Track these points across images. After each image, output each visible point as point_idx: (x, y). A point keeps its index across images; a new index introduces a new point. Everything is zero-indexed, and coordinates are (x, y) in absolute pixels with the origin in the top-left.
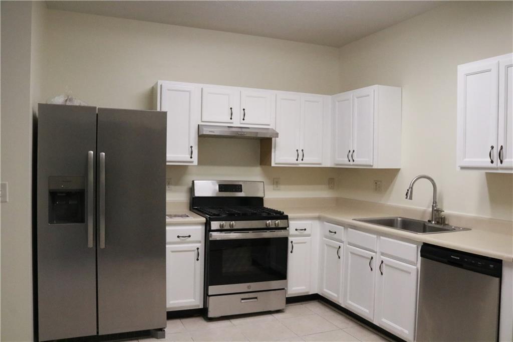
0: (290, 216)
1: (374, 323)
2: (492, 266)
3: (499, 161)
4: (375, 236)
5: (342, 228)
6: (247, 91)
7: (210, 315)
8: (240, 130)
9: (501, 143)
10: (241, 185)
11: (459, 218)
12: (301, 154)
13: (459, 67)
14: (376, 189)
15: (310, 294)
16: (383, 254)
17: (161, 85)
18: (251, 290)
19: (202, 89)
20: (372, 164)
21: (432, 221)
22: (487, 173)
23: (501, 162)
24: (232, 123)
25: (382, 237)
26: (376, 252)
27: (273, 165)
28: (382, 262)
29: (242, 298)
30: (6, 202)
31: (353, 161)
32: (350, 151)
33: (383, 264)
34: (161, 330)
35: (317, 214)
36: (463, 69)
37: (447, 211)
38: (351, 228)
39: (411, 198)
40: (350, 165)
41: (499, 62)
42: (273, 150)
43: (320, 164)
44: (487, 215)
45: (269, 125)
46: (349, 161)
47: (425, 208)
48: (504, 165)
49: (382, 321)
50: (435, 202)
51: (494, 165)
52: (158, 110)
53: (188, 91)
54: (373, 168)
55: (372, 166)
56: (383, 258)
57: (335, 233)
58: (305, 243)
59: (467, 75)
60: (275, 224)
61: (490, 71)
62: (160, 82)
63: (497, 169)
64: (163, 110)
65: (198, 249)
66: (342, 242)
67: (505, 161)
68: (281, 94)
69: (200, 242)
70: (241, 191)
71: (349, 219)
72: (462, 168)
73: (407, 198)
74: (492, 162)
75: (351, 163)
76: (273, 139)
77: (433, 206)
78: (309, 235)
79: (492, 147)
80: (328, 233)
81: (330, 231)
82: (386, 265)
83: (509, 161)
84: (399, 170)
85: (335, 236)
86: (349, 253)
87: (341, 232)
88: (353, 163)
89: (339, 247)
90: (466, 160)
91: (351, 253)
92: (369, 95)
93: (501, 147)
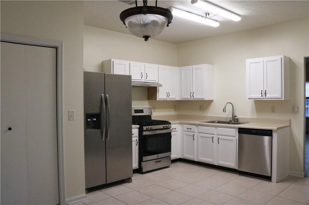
0: (171, 122)
1: (215, 164)
2: (269, 133)
3: (265, 95)
4: (214, 128)
5: (195, 126)
6: (147, 65)
7: (144, 171)
8: (144, 83)
9: (265, 89)
10: (143, 110)
11: (243, 119)
12: (168, 95)
13: (247, 60)
14: (201, 110)
15: (178, 158)
16: (218, 135)
17: (113, 62)
18: (158, 158)
19: (130, 64)
20: (204, 98)
21: (232, 120)
22: (254, 100)
23: (266, 96)
24: (141, 80)
25: (218, 128)
26: (214, 135)
27: (157, 99)
28: (219, 138)
29: (155, 161)
30: (74, 120)
31: (193, 97)
32: (191, 93)
33: (219, 139)
34: (130, 178)
35: (179, 122)
36: (248, 61)
37: (239, 116)
38: (199, 126)
39: (225, 112)
40: (191, 99)
41: (263, 60)
42: (157, 93)
43: (175, 99)
44: (255, 117)
45: (155, 81)
46: (191, 97)
47: (227, 116)
48: (266, 97)
50: (233, 113)
51: (263, 97)
52: (112, 73)
53: (124, 65)
54: (205, 100)
55: (204, 99)
57: (191, 129)
58: (175, 135)
59: (250, 63)
60: (167, 126)
61: (260, 62)
62: (112, 60)
63: (263, 99)
64: (131, 75)
65: (137, 140)
66: (195, 132)
67: (267, 95)
68: (161, 67)
69: (137, 137)
70: (143, 113)
71: (198, 122)
72: (249, 99)
73: (223, 112)
74: (262, 96)
75: (192, 98)
76: (157, 88)
77: (232, 115)
78: (176, 131)
79: (262, 91)
80: (186, 130)
81: (187, 128)
82: (221, 139)
83: (268, 96)
84: (213, 100)
85: (191, 130)
86: (200, 137)
87: (194, 128)
88: (193, 98)
89: (194, 135)
90: (251, 95)
91: (201, 137)
92: (202, 68)
93: (266, 91)
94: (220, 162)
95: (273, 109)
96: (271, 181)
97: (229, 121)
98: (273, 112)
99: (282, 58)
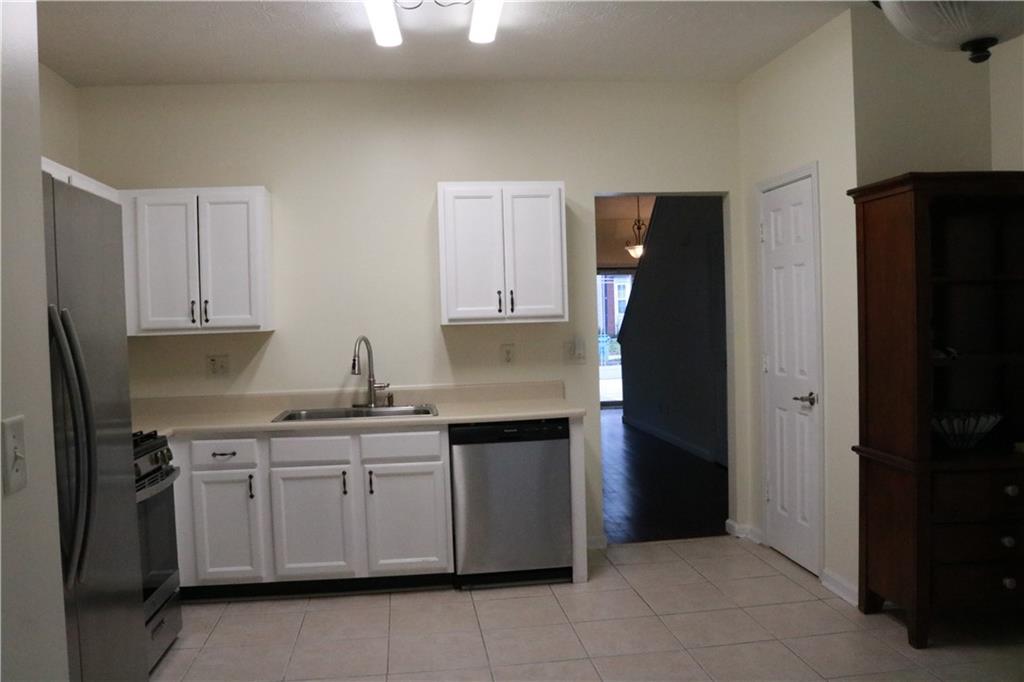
0: (165, 436)
1: (357, 576)
3: (509, 308)
4: (347, 437)
5: (253, 441)
9: (510, 288)
13: (440, 184)
14: (216, 372)
16: (364, 462)
18: (156, 608)
21: (371, 403)
23: (512, 310)
26: (349, 463)
28: (371, 473)
31: (207, 321)
32: (193, 302)
33: (373, 476)
36: (448, 189)
38: (276, 437)
40: (196, 329)
41: (502, 189)
44: (448, 382)
46: (194, 321)
48: (514, 314)
49: (382, 565)
50: (372, 375)
51: (502, 314)
54: (262, 329)
55: (258, 327)
56: (369, 467)
57: (234, 454)
59: (457, 198)
61: (489, 197)
63: (504, 319)
66: (255, 466)
67: (515, 308)
73: (354, 373)
74: (500, 311)
75: (199, 324)
77: (370, 382)
79: (499, 293)
80: (211, 460)
81: (214, 455)
82: (378, 476)
83: (521, 309)
84: (273, 332)
85: (234, 460)
86: (281, 482)
87: (250, 449)
88: (208, 324)
89: (251, 477)
90: (460, 309)
91: (284, 479)
92: (247, 203)
93: (512, 292)
94: (382, 562)
95: (508, 352)
96: (571, 582)
97: (348, 406)
98: (509, 361)
99: (560, 190)
